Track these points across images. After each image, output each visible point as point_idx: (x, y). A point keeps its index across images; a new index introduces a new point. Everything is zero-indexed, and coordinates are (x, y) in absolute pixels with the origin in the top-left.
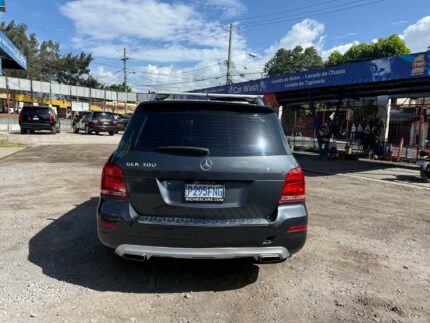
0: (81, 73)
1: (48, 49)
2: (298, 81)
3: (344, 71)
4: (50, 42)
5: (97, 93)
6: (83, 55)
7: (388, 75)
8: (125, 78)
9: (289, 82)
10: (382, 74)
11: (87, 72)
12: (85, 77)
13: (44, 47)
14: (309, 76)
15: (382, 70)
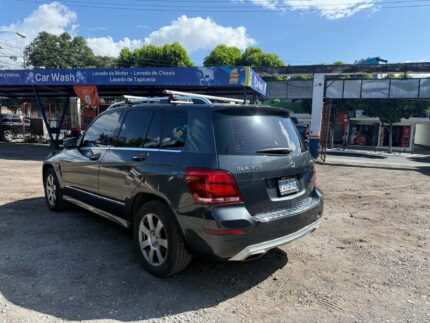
2: (126, 77)
3: (174, 74)
7: (212, 82)
9: (116, 76)
10: (207, 79)
14: (138, 73)
15: (207, 76)
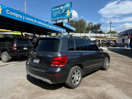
0: (98, 29)
1: (90, 24)
4: (91, 22)
5: (103, 35)
6: (98, 24)
8: (111, 29)
11: (100, 29)
12: (99, 30)
13: (89, 24)
